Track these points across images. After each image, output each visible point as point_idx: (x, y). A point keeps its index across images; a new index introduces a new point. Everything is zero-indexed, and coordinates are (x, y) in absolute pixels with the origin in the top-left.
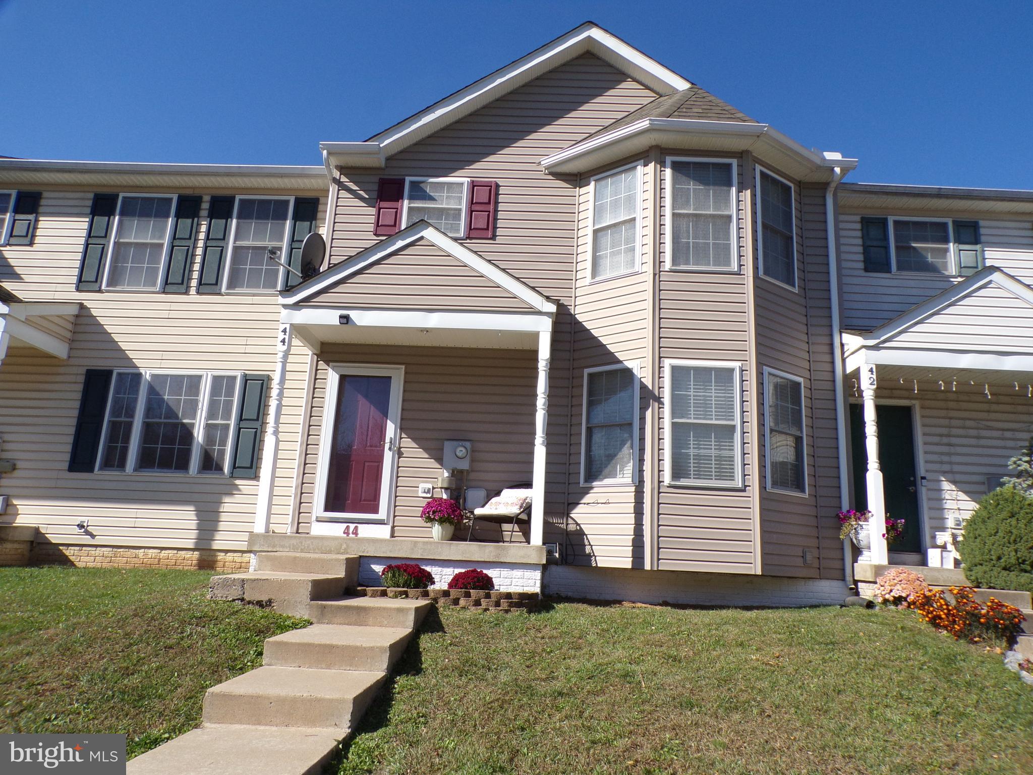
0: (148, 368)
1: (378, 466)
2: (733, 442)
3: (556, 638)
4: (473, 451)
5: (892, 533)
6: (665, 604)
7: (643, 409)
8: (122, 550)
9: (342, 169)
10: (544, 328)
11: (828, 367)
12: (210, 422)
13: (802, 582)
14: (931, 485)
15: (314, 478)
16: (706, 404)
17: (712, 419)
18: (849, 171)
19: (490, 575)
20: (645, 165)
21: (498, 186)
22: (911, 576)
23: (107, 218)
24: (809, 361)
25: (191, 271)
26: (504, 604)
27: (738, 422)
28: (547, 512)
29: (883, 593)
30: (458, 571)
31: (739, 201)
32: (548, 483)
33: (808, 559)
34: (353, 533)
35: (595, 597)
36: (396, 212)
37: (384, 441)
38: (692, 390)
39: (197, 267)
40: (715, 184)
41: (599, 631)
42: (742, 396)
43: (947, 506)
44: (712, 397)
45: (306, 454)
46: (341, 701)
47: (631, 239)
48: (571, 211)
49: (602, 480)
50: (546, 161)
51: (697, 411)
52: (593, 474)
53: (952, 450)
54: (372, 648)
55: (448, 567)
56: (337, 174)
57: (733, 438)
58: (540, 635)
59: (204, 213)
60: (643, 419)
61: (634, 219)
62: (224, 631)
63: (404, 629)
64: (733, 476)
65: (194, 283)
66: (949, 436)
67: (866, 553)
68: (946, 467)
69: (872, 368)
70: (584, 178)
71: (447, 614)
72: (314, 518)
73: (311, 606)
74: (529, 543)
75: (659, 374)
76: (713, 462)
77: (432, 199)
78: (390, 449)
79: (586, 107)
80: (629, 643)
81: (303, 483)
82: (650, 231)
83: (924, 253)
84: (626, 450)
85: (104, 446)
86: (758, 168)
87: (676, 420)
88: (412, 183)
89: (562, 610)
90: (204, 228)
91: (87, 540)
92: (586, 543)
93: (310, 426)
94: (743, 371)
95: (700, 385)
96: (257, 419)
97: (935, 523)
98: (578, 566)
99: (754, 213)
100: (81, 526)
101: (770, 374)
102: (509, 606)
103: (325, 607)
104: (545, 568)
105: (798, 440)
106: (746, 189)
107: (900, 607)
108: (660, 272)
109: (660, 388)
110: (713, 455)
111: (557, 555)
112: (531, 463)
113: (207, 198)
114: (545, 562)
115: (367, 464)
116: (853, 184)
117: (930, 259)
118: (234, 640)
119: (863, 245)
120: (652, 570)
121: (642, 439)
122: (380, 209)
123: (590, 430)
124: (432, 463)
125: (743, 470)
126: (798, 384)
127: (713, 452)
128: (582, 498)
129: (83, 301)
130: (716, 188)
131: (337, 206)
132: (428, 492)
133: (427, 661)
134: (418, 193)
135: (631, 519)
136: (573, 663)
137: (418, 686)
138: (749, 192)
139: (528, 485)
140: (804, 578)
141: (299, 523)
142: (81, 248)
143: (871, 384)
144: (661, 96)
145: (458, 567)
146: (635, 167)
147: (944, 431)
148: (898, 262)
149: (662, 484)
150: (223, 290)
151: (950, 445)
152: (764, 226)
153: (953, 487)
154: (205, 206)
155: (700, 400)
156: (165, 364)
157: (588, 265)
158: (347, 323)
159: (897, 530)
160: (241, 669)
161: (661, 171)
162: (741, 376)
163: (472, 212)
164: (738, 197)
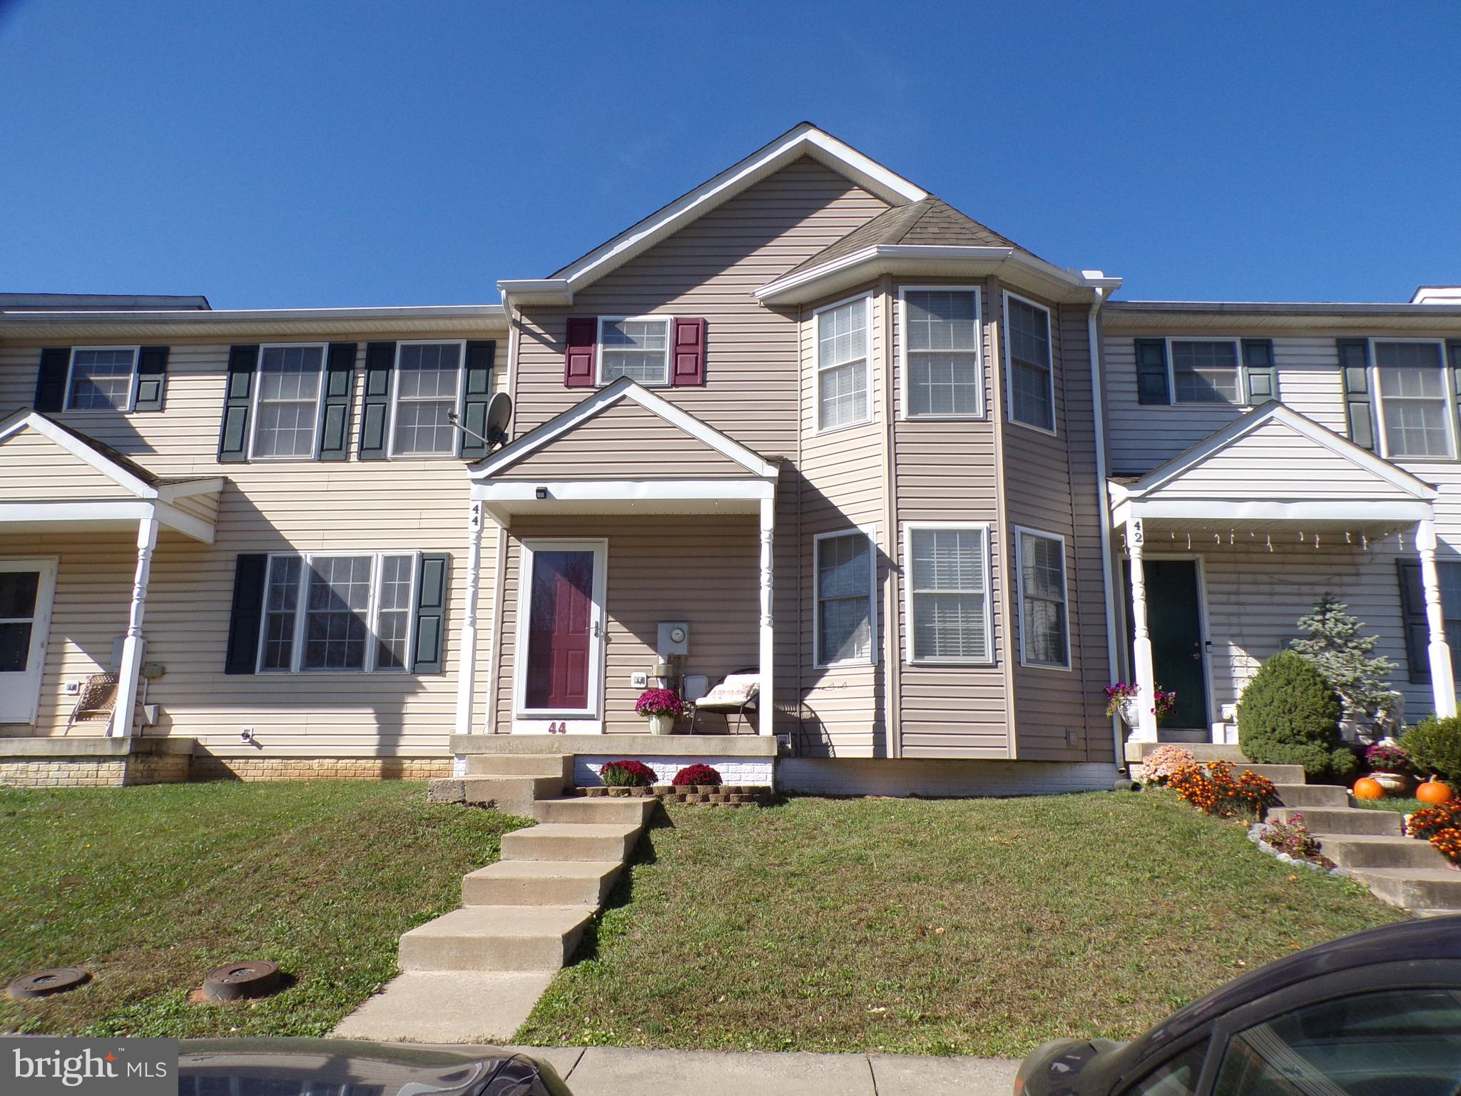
0: (309, 549)
1: (584, 654)
2: (982, 613)
3: (789, 830)
4: (691, 633)
5: (1163, 708)
6: (913, 795)
7: (881, 580)
8: (293, 761)
9: (523, 309)
10: (765, 495)
11: (1093, 521)
12: (384, 610)
13: (1068, 766)
14: (1218, 651)
15: (512, 671)
16: (952, 571)
17: (957, 588)
18: (1112, 291)
19: (717, 770)
20: (876, 296)
21: (706, 324)
22: (1178, 754)
23: (248, 375)
24: (1072, 515)
25: (350, 434)
26: (734, 798)
27: (986, 590)
28: (777, 699)
29: (1148, 773)
30: (681, 767)
31: (984, 335)
32: (777, 666)
33: (1072, 740)
34: (560, 731)
35: (834, 792)
36: (589, 359)
37: (589, 626)
38: (935, 556)
39: (356, 429)
40: (956, 316)
41: (835, 822)
42: (991, 561)
43: (1236, 674)
44: (957, 562)
45: (502, 644)
46: (589, 881)
47: (861, 384)
48: (792, 349)
49: (837, 661)
50: (763, 292)
51: (942, 579)
52: (827, 656)
53: (1242, 609)
54: (608, 839)
55: (671, 763)
56: (516, 315)
57: (982, 609)
58: (772, 827)
59: (360, 364)
60: (881, 591)
61: (864, 360)
62: (455, 830)
63: (635, 824)
64: (983, 651)
65: (354, 448)
66: (1237, 593)
67: (1135, 731)
68: (1235, 630)
69: (1138, 523)
70: (806, 311)
71: (673, 810)
72: (514, 716)
73: (535, 806)
74: (758, 734)
75: (898, 539)
76: (960, 636)
77: (630, 342)
78: (596, 635)
79: (806, 222)
80: (866, 832)
81: (499, 678)
82: (882, 374)
83: (1207, 379)
84: (864, 626)
85: (264, 641)
86: (1006, 294)
87: (917, 591)
88: (605, 323)
89: (795, 805)
90: (361, 382)
91: (253, 751)
92: (823, 732)
93: (503, 612)
94: (991, 532)
95: (945, 550)
96: (439, 605)
97: (1221, 694)
98: (815, 758)
99: (1002, 348)
100: (245, 735)
101: (1022, 534)
102: (739, 800)
103: (550, 806)
104: (777, 761)
105: (1060, 607)
106: (992, 322)
107: (1165, 787)
108: (895, 422)
109: (898, 555)
110: (960, 628)
111: (790, 746)
112: (756, 644)
113: (362, 346)
114: (776, 754)
115: (570, 652)
116: (1121, 302)
117: (1215, 387)
118: (467, 839)
119: (1137, 373)
120: (894, 759)
121: (881, 614)
122: (570, 355)
123: (822, 604)
124: (645, 649)
125: (994, 644)
126: (1057, 544)
127: (960, 626)
128: (816, 682)
129: (227, 475)
130: (958, 321)
131: (519, 354)
132: (642, 682)
133: (659, 852)
134: (614, 335)
135: (872, 703)
136: (808, 851)
137: (655, 872)
138: (995, 324)
139: (755, 669)
140: (1069, 762)
141: (497, 723)
142: (220, 412)
143: (1137, 541)
144: (893, 207)
145: (681, 763)
146: (864, 299)
147: (1233, 588)
148: (1178, 390)
149: (904, 662)
150: (389, 454)
151: (1238, 604)
152: (1014, 361)
153: (1243, 652)
154: (361, 355)
155: (945, 567)
156: (327, 545)
157: (815, 412)
158: (545, 498)
159: (1167, 704)
160: (482, 863)
161: (893, 303)
162: (990, 538)
163: (677, 355)
164: (983, 330)
